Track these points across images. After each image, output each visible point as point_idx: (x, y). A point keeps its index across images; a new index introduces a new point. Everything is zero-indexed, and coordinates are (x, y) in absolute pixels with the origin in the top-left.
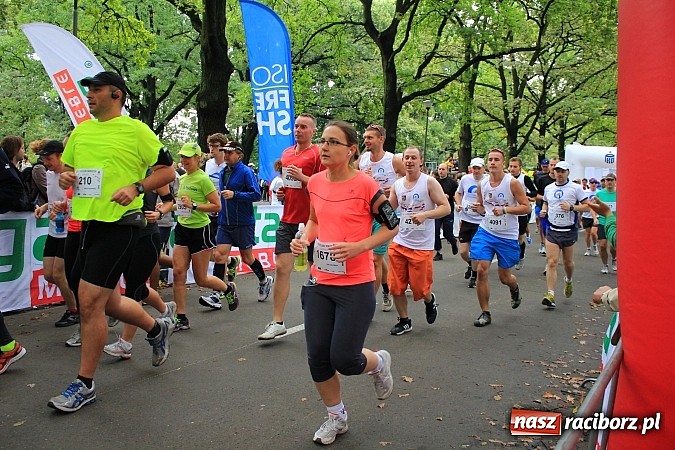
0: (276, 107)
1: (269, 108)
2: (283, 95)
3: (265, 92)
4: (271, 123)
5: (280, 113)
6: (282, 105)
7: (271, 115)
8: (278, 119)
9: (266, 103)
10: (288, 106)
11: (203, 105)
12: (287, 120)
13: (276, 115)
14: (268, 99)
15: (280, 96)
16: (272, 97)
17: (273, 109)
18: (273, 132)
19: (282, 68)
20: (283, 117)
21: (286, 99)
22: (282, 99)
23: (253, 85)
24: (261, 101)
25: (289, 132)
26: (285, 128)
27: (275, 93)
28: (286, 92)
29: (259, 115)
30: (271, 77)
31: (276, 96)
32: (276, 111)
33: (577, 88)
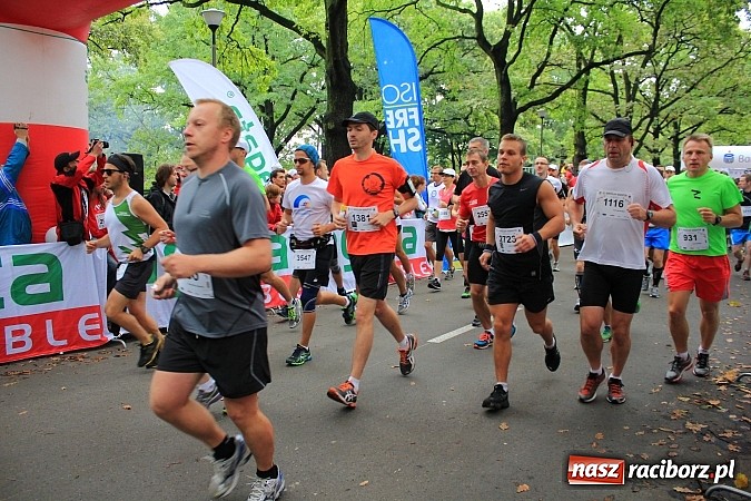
0: (406, 124)
1: (399, 125)
2: (412, 113)
3: (395, 109)
4: (401, 140)
5: (410, 131)
6: (412, 122)
7: (401, 132)
8: (408, 136)
9: (396, 121)
10: (417, 123)
11: (331, 126)
12: (418, 136)
13: (406, 133)
14: (398, 117)
15: (409, 114)
16: (401, 115)
17: (403, 127)
18: (403, 150)
19: (411, 87)
20: (413, 134)
21: (416, 116)
22: (411, 117)
23: (384, 103)
24: (391, 119)
25: (419, 148)
26: (415, 144)
27: (404, 111)
28: (415, 110)
29: (390, 133)
30: (400, 96)
31: (405, 115)
32: (406, 129)
33: (692, 88)
